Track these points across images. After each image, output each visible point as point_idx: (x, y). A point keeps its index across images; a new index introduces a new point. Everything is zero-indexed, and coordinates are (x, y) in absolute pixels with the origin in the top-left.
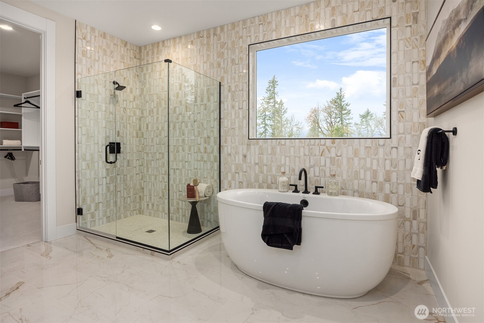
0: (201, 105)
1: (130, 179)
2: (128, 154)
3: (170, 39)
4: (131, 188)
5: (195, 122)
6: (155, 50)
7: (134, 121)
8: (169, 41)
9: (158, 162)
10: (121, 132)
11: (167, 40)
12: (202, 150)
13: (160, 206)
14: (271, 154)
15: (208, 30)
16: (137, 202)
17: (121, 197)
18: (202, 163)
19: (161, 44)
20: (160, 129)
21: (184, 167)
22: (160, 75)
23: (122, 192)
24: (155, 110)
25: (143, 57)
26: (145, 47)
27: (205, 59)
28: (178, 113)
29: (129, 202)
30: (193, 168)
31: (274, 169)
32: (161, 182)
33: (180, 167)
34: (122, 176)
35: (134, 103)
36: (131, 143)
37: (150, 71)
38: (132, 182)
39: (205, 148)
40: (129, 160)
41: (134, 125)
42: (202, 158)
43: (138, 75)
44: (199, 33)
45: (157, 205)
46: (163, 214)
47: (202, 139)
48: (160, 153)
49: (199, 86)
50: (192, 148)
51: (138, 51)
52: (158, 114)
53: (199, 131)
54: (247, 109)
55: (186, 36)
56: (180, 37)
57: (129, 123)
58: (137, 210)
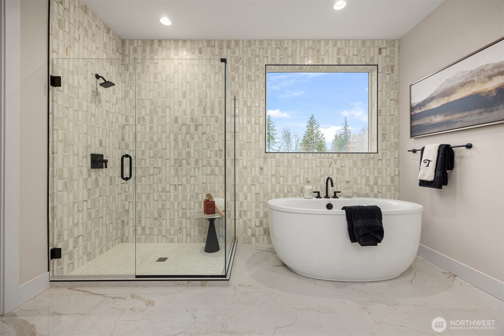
0: (211, 117)
1: (113, 201)
2: (111, 169)
3: (170, 40)
4: (113, 212)
5: (203, 134)
6: (148, 48)
7: (117, 129)
8: (168, 42)
9: (151, 178)
10: (104, 140)
11: (166, 40)
12: (213, 163)
13: (156, 229)
14: (287, 166)
15: (221, 41)
16: (119, 229)
17: (104, 225)
18: (213, 177)
19: (156, 43)
20: (155, 140)
21: (188, 182)
22: (155, 78)
23: (104, 217)
24: (148, 118)
25: (127, 52)
26: (132, 41)
27: (217, 70)
28: (180, 123)
29: (111, 230)
30: (201, 183)
31: (290, 179)
32: (157, 200)
33: (184, 182)
34: (105, 198)
35: (117, 106)
36: (114, 155)
37: (139, 70)
38: (114, 205)
39: (217, 161)
40: (111, 177)
41: (117, 134)
42: (213, 171)
43: (120, 73)
44: (209, 41)
45: (150, 228)
46: (160, 237)
47: (213, 152)
48: (154, 168)
49: (208, 97)
50: (200, 161)
51: (120, 44)
52: (151, 121)
53: (208, 144)
54: (264, 125)
55: (192, 41)
56: (184, 41)
57: (112, 131)
58: (119, 238)
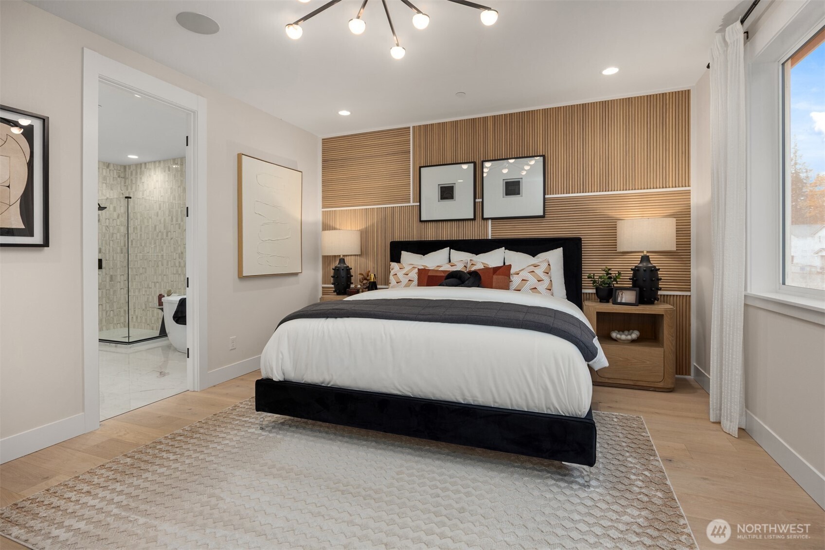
1: (114, 294)
2: (111, 270)
4: (115, 302)
5: (171, 239)
6: (139, 171)
7: (118, 238)
9: (141, 276)
10: (103, 248)
12: (177, 264)
13: (143, 317)
16: (121, 316)
17: (103, 310)
18: (177, 276)
19: (143, 166)
20: (143, 245)
21: (162, 280)
22: (143, 194)
23: (104, 305)
25: (127, 176)
26: (130, 167)
28: (158, 230)
29: (112, 315)
30: (170, 281)
32: (144, 295)
33: (160, 280)
34: (104, 291)
36: (115, 259)
37: (134, 189)
38: (115, 297)
39: (180, 262)
40: (112, 276)
41: (118, 242)
42: (177, 271)
45: (141, 317)
47: (177, 254)
48: (143, 268)
50: (170, 262)
51: (122, 171)
53: (174, 248)
57: (112, 240)
